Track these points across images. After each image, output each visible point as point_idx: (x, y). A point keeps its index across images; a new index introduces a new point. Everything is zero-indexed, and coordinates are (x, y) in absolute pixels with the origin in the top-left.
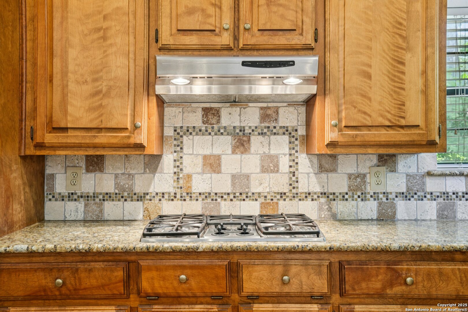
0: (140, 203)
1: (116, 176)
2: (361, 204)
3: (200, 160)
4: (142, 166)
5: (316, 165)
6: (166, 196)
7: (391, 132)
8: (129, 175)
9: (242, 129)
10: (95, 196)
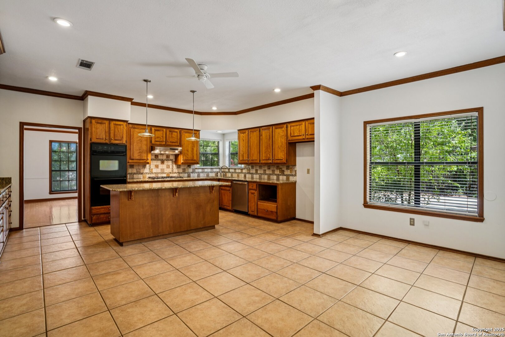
0: (142, 175)
1: (137, 169)
2: (185, 174)
3: (154, 166)
4: (142, 167)
5: (177, 167)
6: (147, 173)
7: (192, 161)
8: (139, 169)
9: (163, 159)
10: (132, 173)
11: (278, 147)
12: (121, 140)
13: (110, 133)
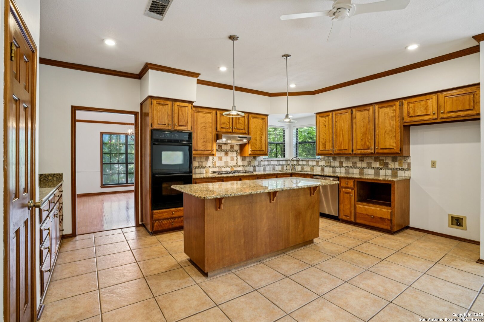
0: (204, 169)
1: (198, 162)
2: (250, 168)
3: (218, 158)
4: (205, 159)
5: (242, 159)
6: (210, 167)
7: (259, 152)
8: (202, 162)
9: (227, 150)
10: (197, 167)
11: (385, 132)
12: (185, 126)
13: (173, 117)
